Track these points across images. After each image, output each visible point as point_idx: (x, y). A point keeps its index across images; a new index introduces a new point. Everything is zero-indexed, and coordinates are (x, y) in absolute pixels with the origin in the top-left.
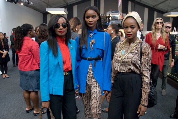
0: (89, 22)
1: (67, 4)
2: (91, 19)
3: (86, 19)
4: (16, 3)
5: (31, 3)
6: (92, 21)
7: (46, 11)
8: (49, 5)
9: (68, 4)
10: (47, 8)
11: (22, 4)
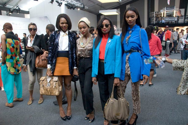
0: (128, 21)
1: (119, 4)
2: (130, 19)
3: (126, 19)
4: (74, 9)
5: (86, 7)
6: (131, 20)
7: (100, 13)
8: (103, 7)
9: (121, 4)
10: (101, 10)
11: (79, 9)
